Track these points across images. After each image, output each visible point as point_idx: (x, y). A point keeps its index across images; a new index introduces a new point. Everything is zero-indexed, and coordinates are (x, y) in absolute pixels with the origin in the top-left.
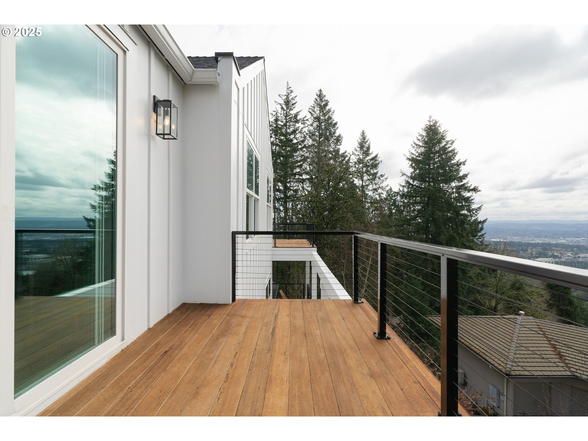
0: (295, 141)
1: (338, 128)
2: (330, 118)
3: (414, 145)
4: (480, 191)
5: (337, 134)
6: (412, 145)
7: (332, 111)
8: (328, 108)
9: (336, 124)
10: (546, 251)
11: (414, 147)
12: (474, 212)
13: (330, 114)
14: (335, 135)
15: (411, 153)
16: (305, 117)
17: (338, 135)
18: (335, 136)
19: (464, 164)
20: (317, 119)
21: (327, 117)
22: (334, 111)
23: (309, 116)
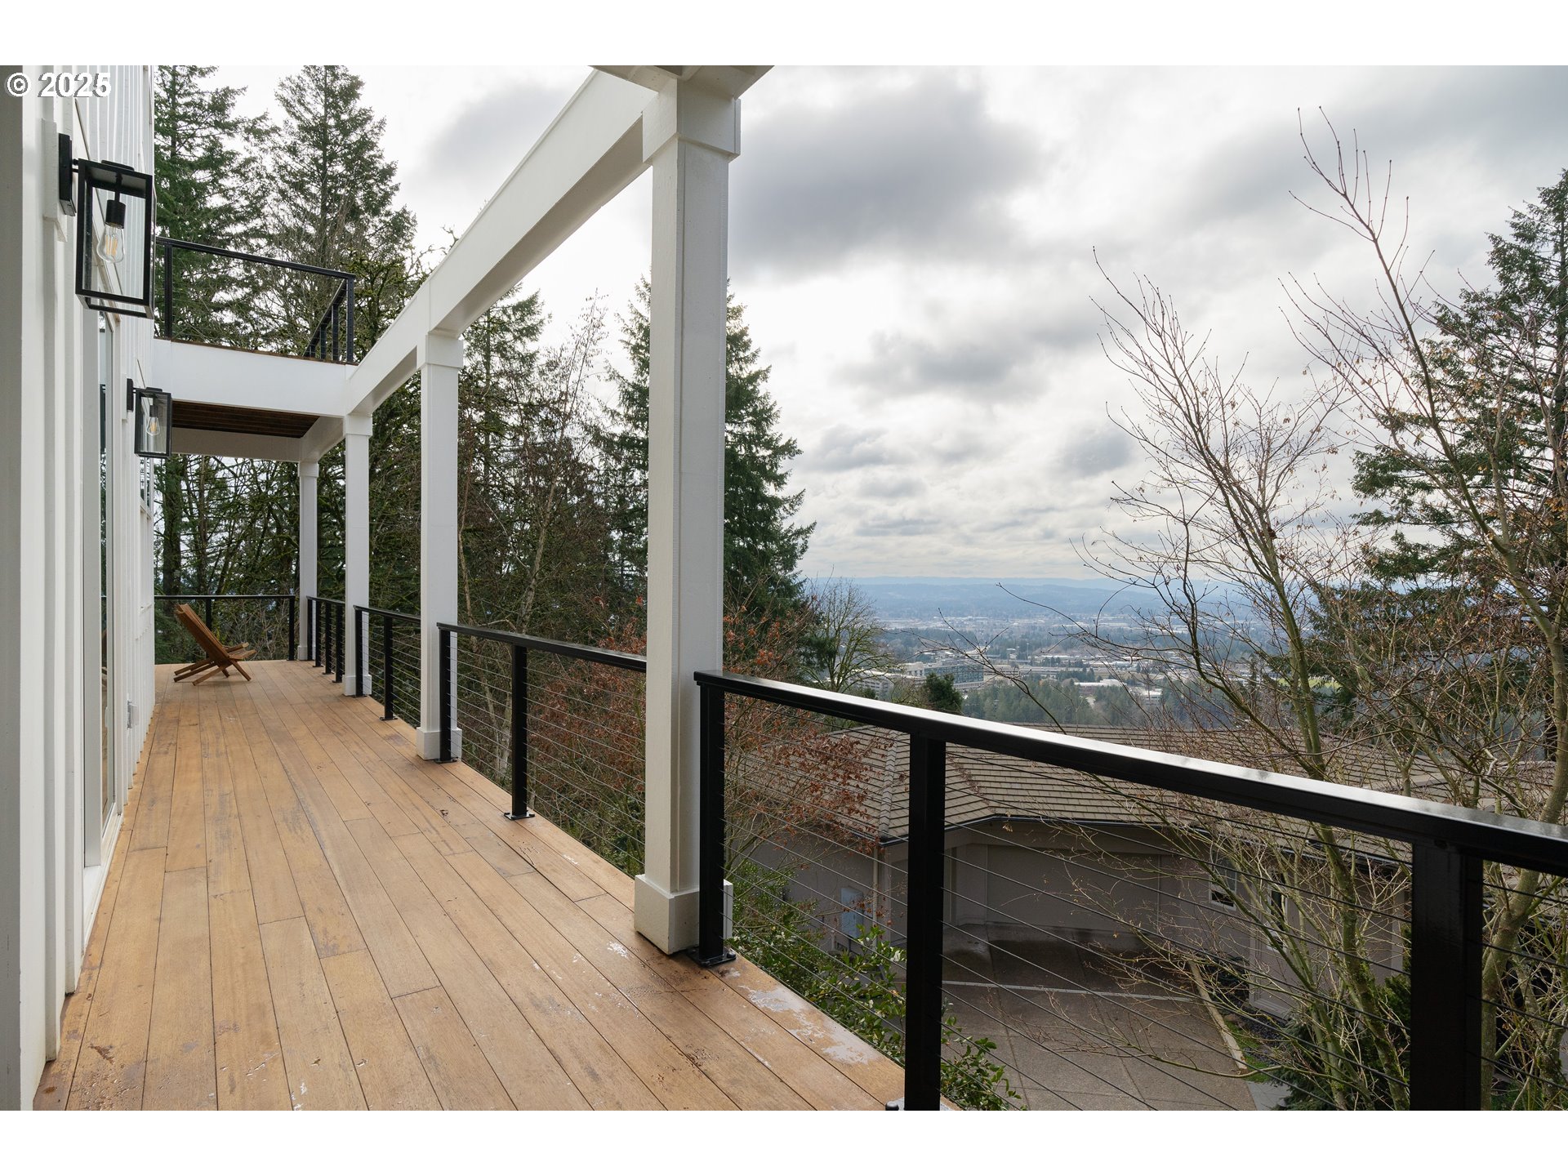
0: (215, 201)
1: (396, 188)
2: (365, 144)
3: (644, 290)
4: (799, 452)
5: (395, 206)
6: (638, 288)
7: (376, 119)
8: (357, 105)
9: (388, 172)
10: (910, 648)
11: (642, 295)
12: (787, 506)
13: (368, 127)
14: (388, 208)
15: (637, 313)
16: (260, 119)
17: (399, 210)
18: (388, 214)
19: (765, 378)
20: (317, 133)
21: (354, 137)
22: (382, 122)
23: (278, 116)
